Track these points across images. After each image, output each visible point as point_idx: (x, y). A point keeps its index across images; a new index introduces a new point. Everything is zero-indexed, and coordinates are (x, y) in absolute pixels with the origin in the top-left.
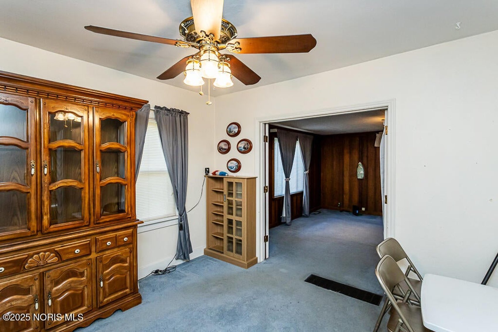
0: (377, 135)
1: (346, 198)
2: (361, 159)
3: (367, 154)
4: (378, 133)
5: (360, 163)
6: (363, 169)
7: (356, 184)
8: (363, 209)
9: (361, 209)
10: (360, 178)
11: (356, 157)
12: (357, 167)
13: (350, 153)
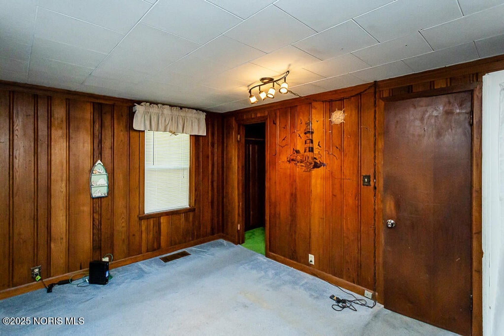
0: (137, 106)
2: (97, 155)
3: (112, 144)
4: (139, 104)
5: (98, 162)
7: (85, 209)
10: (99, 195)
12: (92, 173)
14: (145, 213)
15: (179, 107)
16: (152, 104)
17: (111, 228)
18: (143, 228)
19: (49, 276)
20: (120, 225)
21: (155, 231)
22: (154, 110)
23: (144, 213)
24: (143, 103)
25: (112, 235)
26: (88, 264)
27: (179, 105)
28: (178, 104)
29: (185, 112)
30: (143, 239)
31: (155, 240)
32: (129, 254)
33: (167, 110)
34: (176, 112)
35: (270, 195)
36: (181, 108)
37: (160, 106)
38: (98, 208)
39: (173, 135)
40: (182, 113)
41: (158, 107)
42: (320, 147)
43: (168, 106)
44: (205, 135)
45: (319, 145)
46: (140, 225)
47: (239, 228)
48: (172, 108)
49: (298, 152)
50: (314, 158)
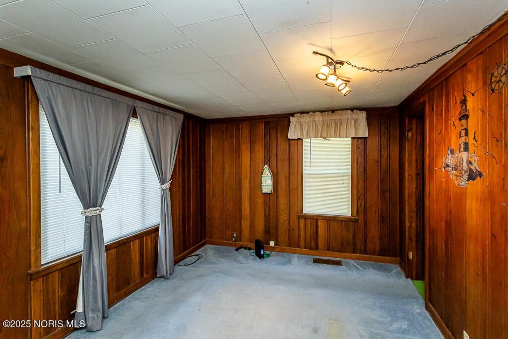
0: (292, 119)
1: (245, 224)
2: (267, 161)
3: (277, 152)
4: (293, 116)
5: (266, 166)
6: (270, 177)
7: (260, 201)
8: (272, 243)
9: (269, 244)
10: (267, 192)
11: (260, 155)
12: (262, 174)
13: (252, 151)
14: (303, 213)
15: (331, 111)
16: (303, 114)
17: (276, 219)
18: (302, 226)
19: (240, 241)
20: (283, 218)
21: (312, 232)
22: (306, 118)
24: (296, 115)
25: (277, 225)
26: (255, 241)
27: (331, 109)
28: (329, 108)
29: (339, 114)
30: (301, 236)
31: (313, 241)
32: (290, 245)
33: (318, 117)
34: (328, 117)
36: (333, 111)
37: (311, 114)
38: (267, 202)
39: (325, 140)
40: (336, 117)
41: (309, 115)
42: (476, 141)
43: (319, 113)
44: (367, 136)
45: (474, 138)
46: (299, 222)
47: (411, 257)
48: (323, 114)
49: (452, 152)
50: (470, 163)
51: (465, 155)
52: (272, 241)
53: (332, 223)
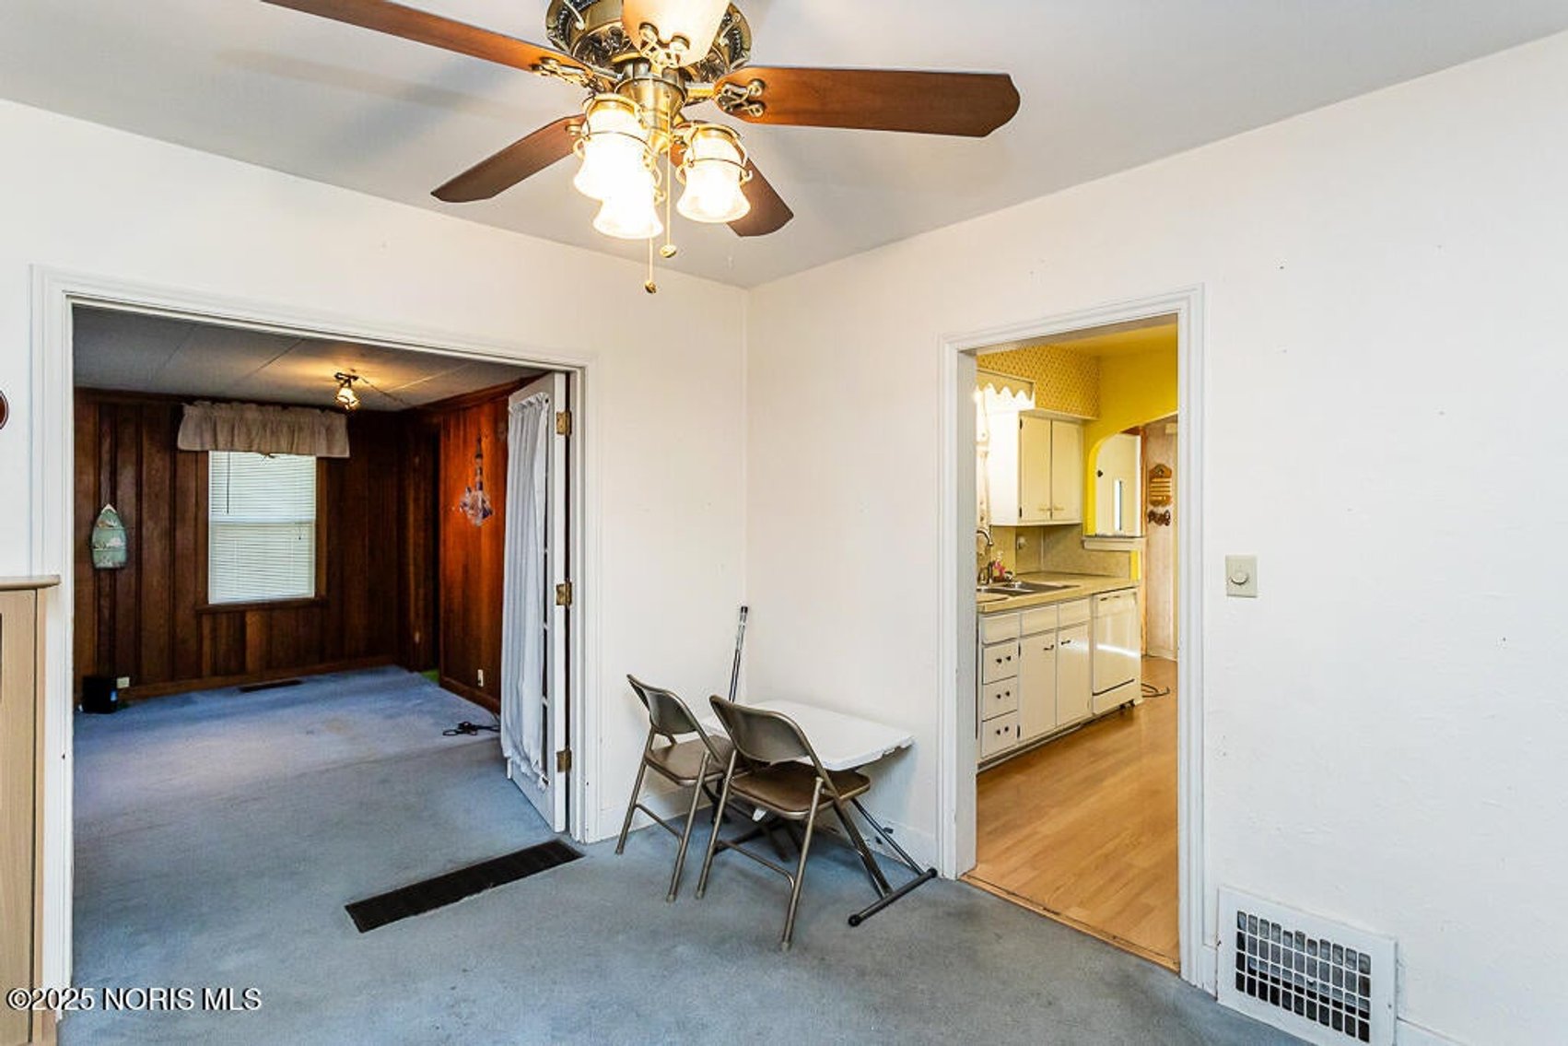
0: (188, 408)
3: (139, 476)
4: (192, 404)
5: (108, 507)
8: (123, 682)
9: (116, 686)
10: (108, 565)
14: (210, 602)
16: (216, 403)
18: (206, 631)
20: (155, 620)
21: (232, 639)
22: (223, 412)
23: (207, 602)
24: (200, 402)
29: (295, 413)
30: (204, 653)
32: (173, 677)
33: (252, 414)
34: (274, 415)
35: (445, 569)
37: (236, 405)
38: (108, 588)
39: (267, 457)
40: (289, 415)
41: (232, 407)
44: (347, 457)
46: (199, 623)
47: (417, 637)
48: (264, 408)
49: (470, 491)
50: (483, 502)
51: (480, 494)
52: (124, 676)
53: (276, 614)
